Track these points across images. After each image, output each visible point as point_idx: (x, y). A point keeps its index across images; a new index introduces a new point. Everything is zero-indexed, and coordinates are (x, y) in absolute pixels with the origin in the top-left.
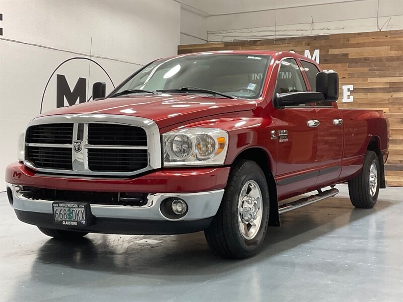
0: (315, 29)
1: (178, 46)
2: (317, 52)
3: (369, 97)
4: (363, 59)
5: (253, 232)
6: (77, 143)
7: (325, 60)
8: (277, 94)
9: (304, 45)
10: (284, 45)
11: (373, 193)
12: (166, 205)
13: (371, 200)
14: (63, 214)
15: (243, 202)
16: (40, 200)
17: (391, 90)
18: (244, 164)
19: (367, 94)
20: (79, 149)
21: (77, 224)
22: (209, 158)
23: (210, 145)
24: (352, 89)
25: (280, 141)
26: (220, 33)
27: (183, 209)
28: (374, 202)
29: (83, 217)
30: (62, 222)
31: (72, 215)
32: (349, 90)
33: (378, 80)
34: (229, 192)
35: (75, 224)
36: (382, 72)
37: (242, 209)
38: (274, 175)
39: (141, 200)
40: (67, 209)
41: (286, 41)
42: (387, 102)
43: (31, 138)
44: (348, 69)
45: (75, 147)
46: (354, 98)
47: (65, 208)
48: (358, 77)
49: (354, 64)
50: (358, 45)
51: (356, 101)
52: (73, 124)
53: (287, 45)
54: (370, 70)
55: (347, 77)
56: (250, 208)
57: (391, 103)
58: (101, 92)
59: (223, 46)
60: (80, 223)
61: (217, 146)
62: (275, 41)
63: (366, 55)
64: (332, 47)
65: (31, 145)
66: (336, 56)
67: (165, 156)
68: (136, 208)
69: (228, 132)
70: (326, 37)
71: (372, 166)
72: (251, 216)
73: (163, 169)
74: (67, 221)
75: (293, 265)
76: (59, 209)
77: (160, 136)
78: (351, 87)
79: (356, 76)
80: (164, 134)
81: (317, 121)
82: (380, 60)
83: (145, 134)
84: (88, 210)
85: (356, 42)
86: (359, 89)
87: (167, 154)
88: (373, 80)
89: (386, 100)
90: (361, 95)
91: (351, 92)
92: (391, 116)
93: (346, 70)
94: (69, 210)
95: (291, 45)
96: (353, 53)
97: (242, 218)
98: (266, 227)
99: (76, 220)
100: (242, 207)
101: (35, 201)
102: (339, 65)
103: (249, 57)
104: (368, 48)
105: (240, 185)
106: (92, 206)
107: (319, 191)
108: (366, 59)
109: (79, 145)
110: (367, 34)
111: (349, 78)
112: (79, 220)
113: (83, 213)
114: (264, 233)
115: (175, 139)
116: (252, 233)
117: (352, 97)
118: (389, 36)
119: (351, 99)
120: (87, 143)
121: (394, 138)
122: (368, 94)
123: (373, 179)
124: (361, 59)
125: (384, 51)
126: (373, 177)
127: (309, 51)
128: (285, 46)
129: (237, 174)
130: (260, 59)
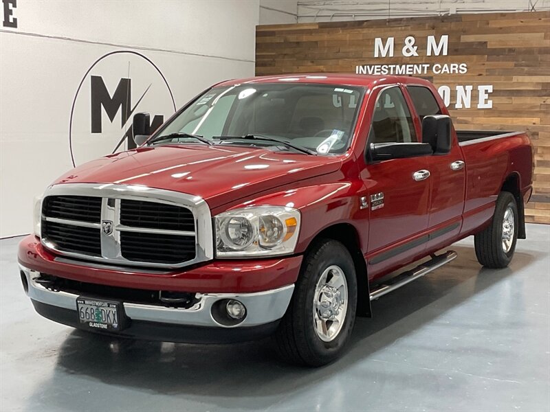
0: (445, 2)
1: (257, 27)
2: (444, 39)
3: (514, 102)
4: (507, 50)
5: (334, 330)
6: (107, 223)
7: (456, 50)
8: (372, 144)
9: (427, 28)
10: (400, 28)
11: (507, 247)
12: (219, 308)
13: (505, 257)
14: (90, 313)
15: (321, 294)
16: (61, 292)
17: (544, 93)
18: (322, 247)
19: (511, 99)
20: (109, 231)
21: (108, 326)
22: (275, 245)
23: (276, 229)
24: (490, 91)
25: (373, 208)
26: (315, 5)
27: (241, 312)
28: (508, 259)
29: (114, 319)
30: (88, 323)
31: (100, 316)
32: (486, 92)
33: (527, 79)
34: (301, 287)
35: (105, 327)
36: (532, 69)
37: (319, 303)
38: (364, 253)
39: (187, 300)
40: (95, 308)
41: (402, 22)
42: (538, 109)
43: (49, 211)
44: (486, 63)
45: (104, 228)
46: (493, 104)
47: (92, 307)
48: (499, 75)
49: (495, 56)
50: (501, 30)
51: (496, 108)
52: (101, 198)
53: (403, 28)
54: (516, 65)
55: (484, 74)
56: (330, 303)
57: (544, 112)
58: (144, 125)
59: (317, 27)
60: (111, 325)
61: (285, 230)
62: (388, 22)
63: (511, 45)
64: (465, 32)
65: (49, 219)
66: (470, 44)
67: (217, 243)
68: (181, 310)
69: (300, 211)
70: (457, 18)
71: (506, 213)
72: (331, 312)
73: (216, 261)
74: (95, 322)
75: (383, 378)
76: (85, 307)
77: (212, 219)
78: (490, 89)
79: (497, 74)
80: (217, 216)
81: (426, 171)
82: (529, 52)
83: (192, 216)
84: (121, 310)
85: (498, 26)
86: (500, 91)
87: (221, 241)
88: (520, 79)
89: (536, 107)
90: (504, 100)
91: (490, 95)
92: (543, 129)
93: (484, 64)
94: (97, 309)
95: (409, 28)
96: (493, 40)
97: (320, 314)
98: (351, 322)
99: (106, 322)
100: (320, 301)
101: (55, 292)
102: (475, 57)
103: (336, 90)
104: (515, 35)
105: (316, 277)
106: (126, 305)
107: (433, 256)
108: (511, 50)
109: (109, 227)
110: (513, 16)
111: (487, 75)
112: (109, 322)
113: (114, 315)
114: (349, 331)
115: (231, 222)
116: (332, 332)
117: (490, 102)
118: (543, 19)
119: (490, 105)
120: (119, 223)
121: (546, 159)
122: (513, 98)
123: (509, 230)
124: (504, 49)
125: (536, 40)
126: (508, 227)
127: (433, 37)
128: (401, 30)
129: (312, 262)
130: (351, 92)
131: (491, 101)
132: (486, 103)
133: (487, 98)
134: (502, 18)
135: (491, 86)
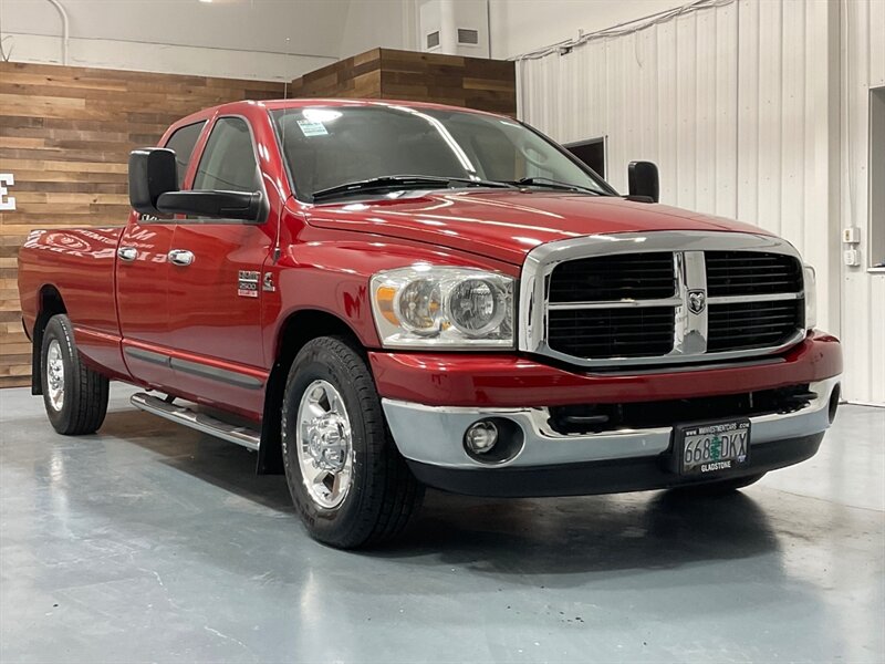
6: (697, 294)
45: (692, 303)
131: (13, 199)
132: (5, 201)
133: (6, 193)
134: (19, 70)
135: (11, 175)
